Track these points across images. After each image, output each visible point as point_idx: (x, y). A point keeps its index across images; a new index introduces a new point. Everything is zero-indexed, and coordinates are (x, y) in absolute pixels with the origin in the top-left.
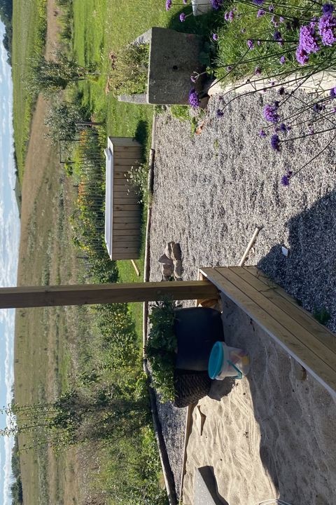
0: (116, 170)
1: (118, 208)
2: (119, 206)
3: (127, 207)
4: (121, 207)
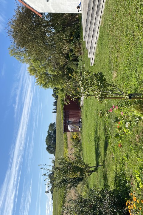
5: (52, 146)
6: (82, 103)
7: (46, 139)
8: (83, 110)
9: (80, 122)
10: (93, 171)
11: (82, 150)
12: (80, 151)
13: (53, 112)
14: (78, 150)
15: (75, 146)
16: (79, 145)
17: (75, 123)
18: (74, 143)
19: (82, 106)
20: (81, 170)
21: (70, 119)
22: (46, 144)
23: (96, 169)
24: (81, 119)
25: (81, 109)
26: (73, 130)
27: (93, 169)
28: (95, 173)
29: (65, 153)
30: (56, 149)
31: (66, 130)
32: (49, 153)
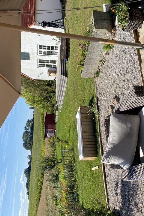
0: (82, 115)
1: (84, 132)
2: (85, 131)
3: (88, 131)
4: (86, 131)
5: (29, 142)
6: (56, 120)
7: (23, 136)
8: (57, 124)
9: (55, 132)
10: (60, 162)
11: (56, 150)
12: (54, 150)
13: (30, 108)
14: (53, 149)
15: (52, 146)
16: (54, 146)
17: (52, 132)
18: (51, 145)
19: (57, 122)
20: (54, 161)
21: (49, 130)
22: (23, 140)
23: (62, 161)
24: (56, 130)
25: (55, 123)
26: (50, 136)
27: (60, 161)
28: (61, 163)
29: (42, 150)
30: (34, 146)
31: (46, 136)
32: (26, 148)
